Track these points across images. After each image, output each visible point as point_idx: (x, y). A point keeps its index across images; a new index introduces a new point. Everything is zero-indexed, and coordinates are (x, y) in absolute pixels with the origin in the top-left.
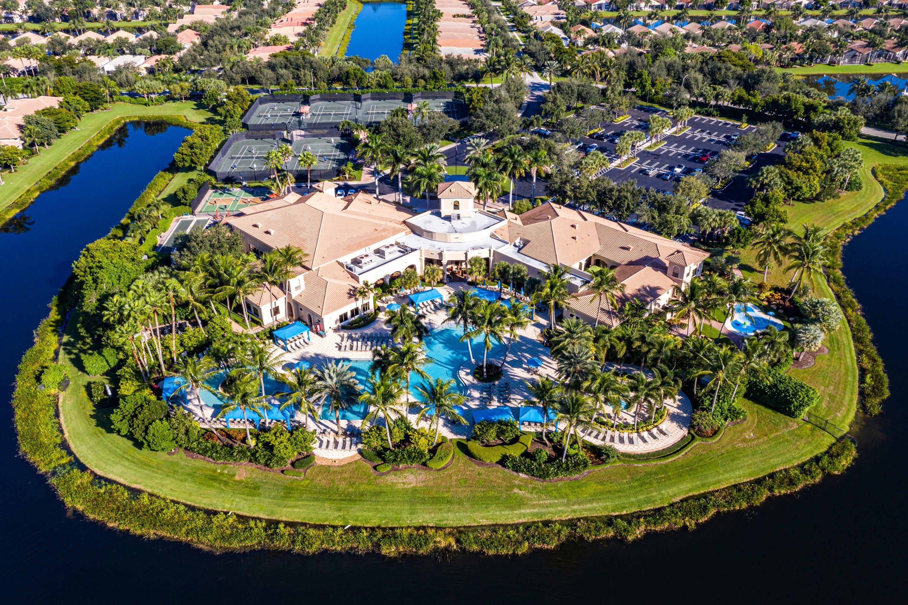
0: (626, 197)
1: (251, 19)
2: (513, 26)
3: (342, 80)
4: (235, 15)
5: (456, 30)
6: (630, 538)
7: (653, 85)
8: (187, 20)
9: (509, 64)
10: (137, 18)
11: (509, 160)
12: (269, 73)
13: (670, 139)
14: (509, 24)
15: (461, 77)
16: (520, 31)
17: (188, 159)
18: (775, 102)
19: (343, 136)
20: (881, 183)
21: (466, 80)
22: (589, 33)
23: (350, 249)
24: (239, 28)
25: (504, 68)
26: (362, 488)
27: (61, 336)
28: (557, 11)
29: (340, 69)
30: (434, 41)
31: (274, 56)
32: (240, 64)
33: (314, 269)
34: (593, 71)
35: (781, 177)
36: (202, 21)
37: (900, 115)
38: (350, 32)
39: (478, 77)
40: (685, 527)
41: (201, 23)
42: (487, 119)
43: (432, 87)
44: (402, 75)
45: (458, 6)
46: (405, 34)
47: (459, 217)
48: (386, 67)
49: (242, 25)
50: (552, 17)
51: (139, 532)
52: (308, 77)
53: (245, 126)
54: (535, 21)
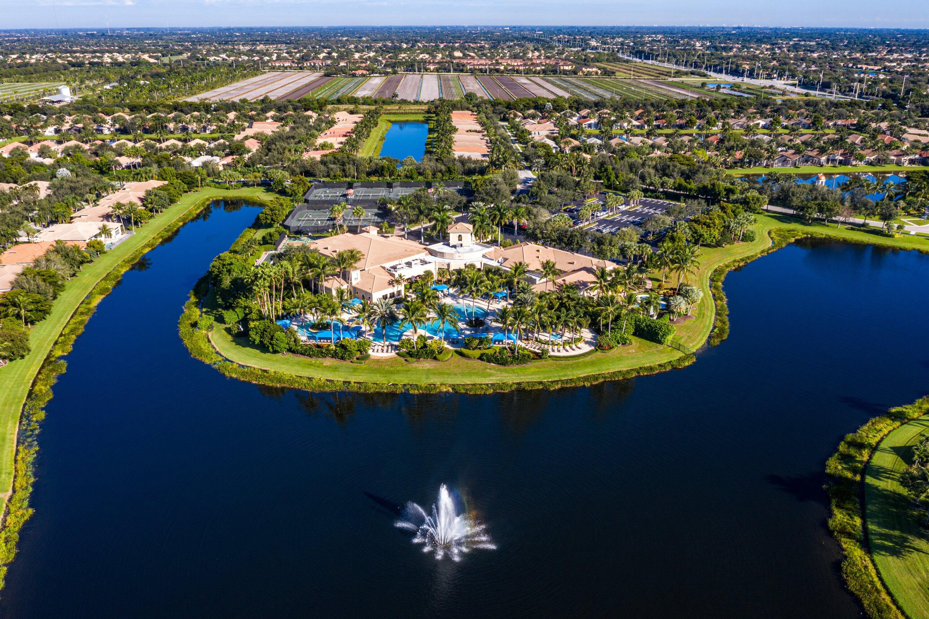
0: (576, 236)
1: (302, 130)
2: (516, 140)
3: (378, 172)
4: (287, 129)
5: (468, 141)
6: (552, 389)
7: (617, 177)
8: (249, 132)
9: (506, 161)
10: (205, 131)
11: (497, 213)
12: (322, 167)
13: (624, 213)
14: (512, 138)
15: (470, 172)
16: (521, 143)
17: (269, 217)
18: (705, 187)
19: (379, 209)
20: (772, 238)
21: (474, 174)
22: (576, 143)
23: (389, 260)
24: (293, 137)
25: (502, 163)
26: (398, 368)
27: (201, 309)
28: (553, 128)
29: (377, 164)
30: (450, 147)
31: (326, 156)
32: (299, 161)
33: (366, 269)
34: (571, 167)
35: (690, 228)
36: (263, 132)
37: (793, 195)
38: (381, 143)
39: (482, 171)
40: (584, 386)
41: (262, 134)
42: (486, 195)
43: (447, 178)
44: (424, 170)
45: (471, 124)
46: (427, 144)
47: (461, 245)
48: (411, 164)
49: (296, 136)
50: (547, 133)
51: (271, 385)
52: (352, 170)
53: (306, 201)
54: (533, 135)
